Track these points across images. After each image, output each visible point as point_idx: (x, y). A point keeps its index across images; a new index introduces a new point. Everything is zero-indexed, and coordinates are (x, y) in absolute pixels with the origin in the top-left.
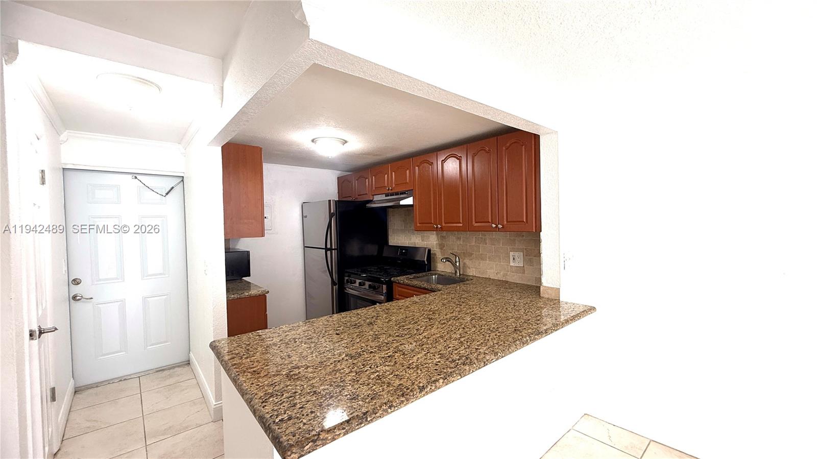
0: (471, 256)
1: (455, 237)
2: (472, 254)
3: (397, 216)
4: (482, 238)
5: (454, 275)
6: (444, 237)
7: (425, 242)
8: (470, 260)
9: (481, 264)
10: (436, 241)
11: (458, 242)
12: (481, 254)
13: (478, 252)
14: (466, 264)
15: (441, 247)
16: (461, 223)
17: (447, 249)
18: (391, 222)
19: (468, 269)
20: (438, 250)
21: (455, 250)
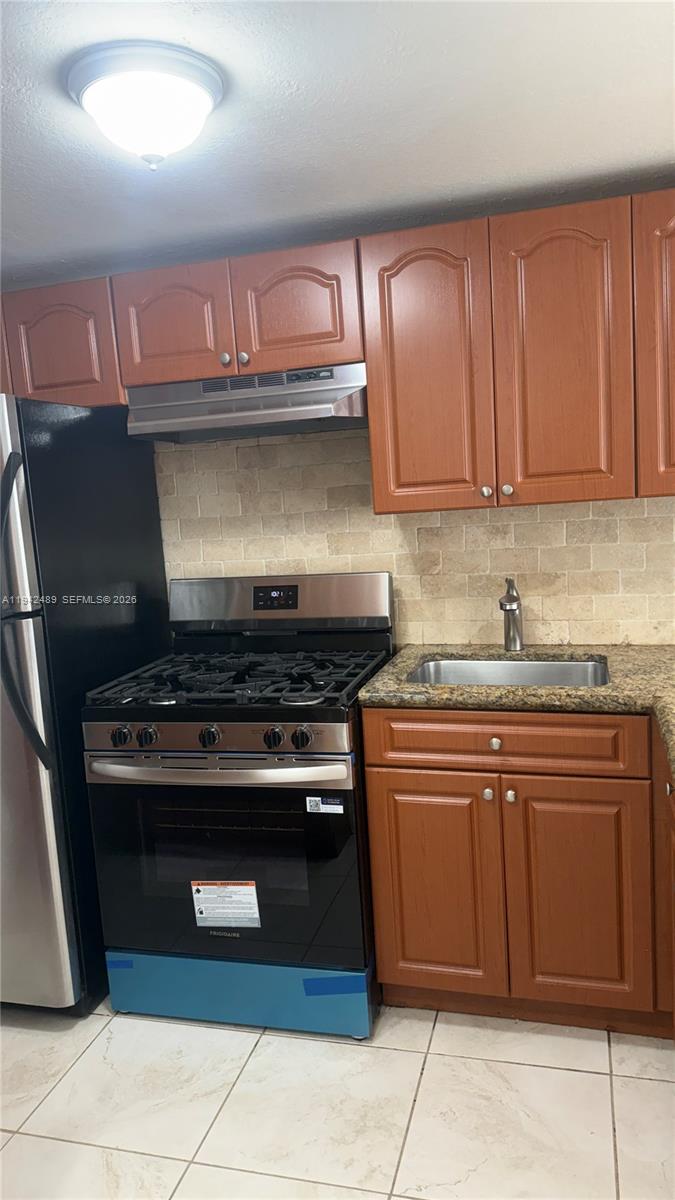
0: (553, 583)
1: (482, 529)
2: (557, 577)
3: (200, 472)
4: (595, 523)
5: (502, 651)
6: (433, 533)
7: (349, 556)
8: (549, 596)
9: (594, 606)
10: (401, 546)
11: (498, 544)
12: (593, 573)
13: (582, 569)
14: (532, 610)
15: (424, 565)
16: (601, 471)
17: (450, 571)
18: (171, 494)
19: (539, 625)
20: (409, 577)
21: (484, 571)
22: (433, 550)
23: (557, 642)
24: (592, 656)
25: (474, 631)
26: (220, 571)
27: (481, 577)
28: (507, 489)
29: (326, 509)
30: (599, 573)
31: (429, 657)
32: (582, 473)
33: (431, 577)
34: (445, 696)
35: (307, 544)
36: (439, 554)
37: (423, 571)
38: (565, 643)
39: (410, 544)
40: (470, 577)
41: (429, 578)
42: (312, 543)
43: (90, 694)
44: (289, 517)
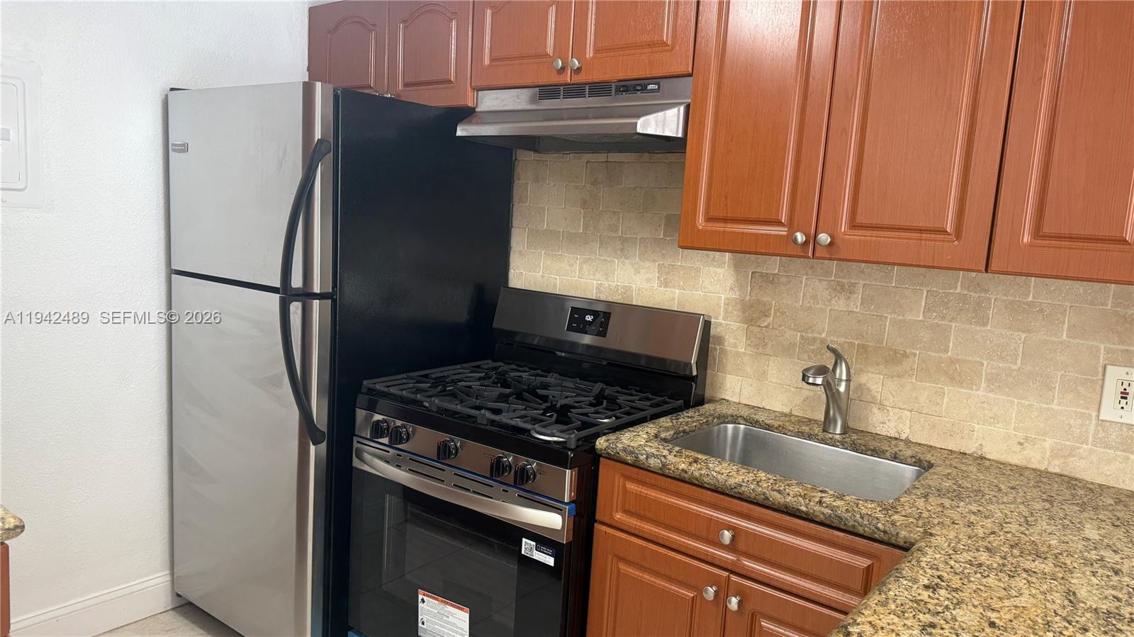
0: (899, 362)
1: (825, 283)
2: (905, 355)
3: (552, 184)
4: (963, 298)
5: (817, 430)
6: (768, 280)
7: (677, 291)
8: (892, 377)
9: (946, 400)
10: (732, 289)
11: (840, 304)
12: (950, 358)
13: (939, 352)
14: (869, 390)
15: (752, 314)
16: (945, 232)
17: (780, 326)
18: (524, 203)
19: (875, 410)
20: (735, 325)
21: (820, 334)
22: (766, 299)
23: (893, 434)
24: (920, 461)
25: (798, 400)
26: (555, 286)
27: (814, 339)
28: (824, 238)
29: (662, 237)
30: (958, 361)
31: (730, 418)
32: (920, 230)
33: (758, 329)
34: (683, 466)
35: (637, 272)
36: (770, 304)
37: (752, 320)
38: (903, 437)
39: (741, 287)
40: (802, 336)
41: (756, 330)
42: (642, 271)
43: (365, 383)
44: (624, 240)
